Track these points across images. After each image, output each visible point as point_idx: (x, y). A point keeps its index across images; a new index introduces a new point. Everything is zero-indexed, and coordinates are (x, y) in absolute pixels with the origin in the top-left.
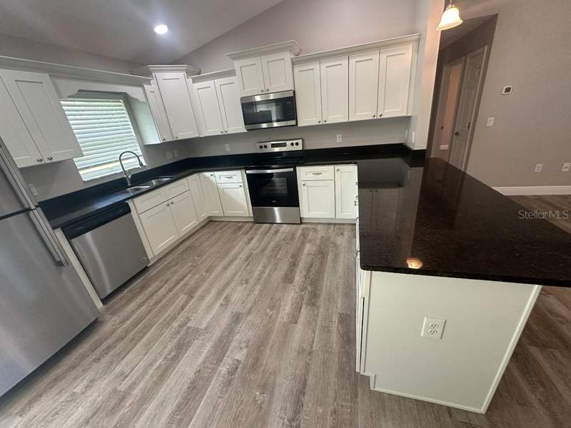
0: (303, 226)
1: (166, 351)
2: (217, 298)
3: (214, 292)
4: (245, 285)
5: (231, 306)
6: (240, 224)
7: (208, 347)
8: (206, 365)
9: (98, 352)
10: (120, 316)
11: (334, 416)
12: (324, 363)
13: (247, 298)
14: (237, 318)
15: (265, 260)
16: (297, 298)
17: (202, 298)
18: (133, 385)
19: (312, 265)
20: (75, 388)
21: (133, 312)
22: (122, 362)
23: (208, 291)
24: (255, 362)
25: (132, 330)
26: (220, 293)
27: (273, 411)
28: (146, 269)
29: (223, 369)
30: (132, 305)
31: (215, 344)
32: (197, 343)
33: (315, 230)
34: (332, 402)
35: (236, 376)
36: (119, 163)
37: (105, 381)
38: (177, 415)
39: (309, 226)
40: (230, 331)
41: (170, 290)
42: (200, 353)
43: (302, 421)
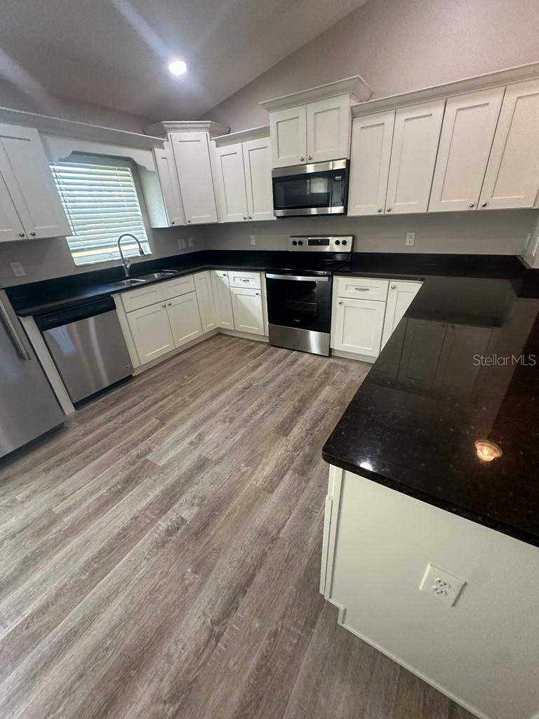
0: (331, 360)
1: (112, 482)
2: (189, 433)
3: (189, 424)
4: (228, 424)
5: (200, 448)
6: (252, 344)
7: (158, 490)
8: (147, 512)
9: (52, 461)
10: (85, 427)
11: (273, 639)
12: (288, 560)
13: (224, 441)
14: (202, 465)
15: (264, 397)
16: (284, 459)
17: (174, 428)
18: (69, 510)
19: (322, 418)
20: (18, 494)
21: (99, 426)
22: (68, 480)
23: (183, 421)
24: (201, 529)
25: (90, 446)
26: (195, 427)
27: (198, 600)
28: (129, 378)
29: (163, 524)
30: (101, 418)
31: (166, 490)
32: (147, 481)
33: (346, 369)
34: (276, 619)
35: (174, 538)
36: (117, 249)
37: (46, 496)
38: (95, 562)
39: (340, 362)
40: (188, 479)
41: (144, 410)
42: (146, 495)
43: (228, 630)
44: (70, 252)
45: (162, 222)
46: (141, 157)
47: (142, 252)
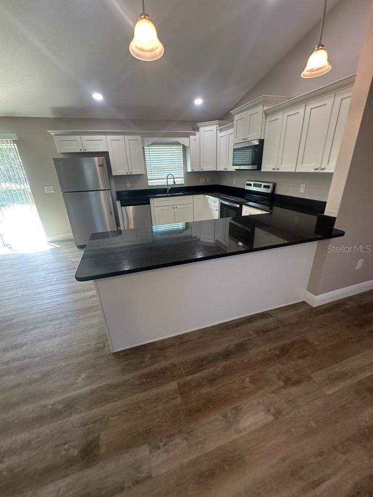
44: (148, 180)
45: (189, 170)
46: (184, 141)
47: (174, 182)
